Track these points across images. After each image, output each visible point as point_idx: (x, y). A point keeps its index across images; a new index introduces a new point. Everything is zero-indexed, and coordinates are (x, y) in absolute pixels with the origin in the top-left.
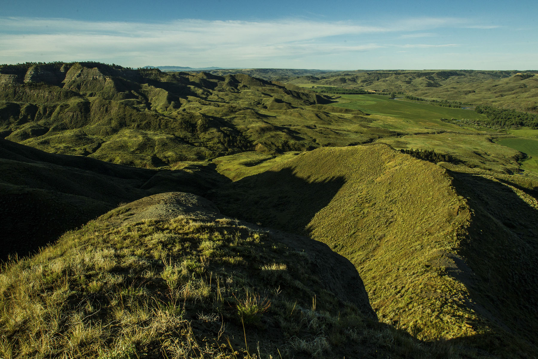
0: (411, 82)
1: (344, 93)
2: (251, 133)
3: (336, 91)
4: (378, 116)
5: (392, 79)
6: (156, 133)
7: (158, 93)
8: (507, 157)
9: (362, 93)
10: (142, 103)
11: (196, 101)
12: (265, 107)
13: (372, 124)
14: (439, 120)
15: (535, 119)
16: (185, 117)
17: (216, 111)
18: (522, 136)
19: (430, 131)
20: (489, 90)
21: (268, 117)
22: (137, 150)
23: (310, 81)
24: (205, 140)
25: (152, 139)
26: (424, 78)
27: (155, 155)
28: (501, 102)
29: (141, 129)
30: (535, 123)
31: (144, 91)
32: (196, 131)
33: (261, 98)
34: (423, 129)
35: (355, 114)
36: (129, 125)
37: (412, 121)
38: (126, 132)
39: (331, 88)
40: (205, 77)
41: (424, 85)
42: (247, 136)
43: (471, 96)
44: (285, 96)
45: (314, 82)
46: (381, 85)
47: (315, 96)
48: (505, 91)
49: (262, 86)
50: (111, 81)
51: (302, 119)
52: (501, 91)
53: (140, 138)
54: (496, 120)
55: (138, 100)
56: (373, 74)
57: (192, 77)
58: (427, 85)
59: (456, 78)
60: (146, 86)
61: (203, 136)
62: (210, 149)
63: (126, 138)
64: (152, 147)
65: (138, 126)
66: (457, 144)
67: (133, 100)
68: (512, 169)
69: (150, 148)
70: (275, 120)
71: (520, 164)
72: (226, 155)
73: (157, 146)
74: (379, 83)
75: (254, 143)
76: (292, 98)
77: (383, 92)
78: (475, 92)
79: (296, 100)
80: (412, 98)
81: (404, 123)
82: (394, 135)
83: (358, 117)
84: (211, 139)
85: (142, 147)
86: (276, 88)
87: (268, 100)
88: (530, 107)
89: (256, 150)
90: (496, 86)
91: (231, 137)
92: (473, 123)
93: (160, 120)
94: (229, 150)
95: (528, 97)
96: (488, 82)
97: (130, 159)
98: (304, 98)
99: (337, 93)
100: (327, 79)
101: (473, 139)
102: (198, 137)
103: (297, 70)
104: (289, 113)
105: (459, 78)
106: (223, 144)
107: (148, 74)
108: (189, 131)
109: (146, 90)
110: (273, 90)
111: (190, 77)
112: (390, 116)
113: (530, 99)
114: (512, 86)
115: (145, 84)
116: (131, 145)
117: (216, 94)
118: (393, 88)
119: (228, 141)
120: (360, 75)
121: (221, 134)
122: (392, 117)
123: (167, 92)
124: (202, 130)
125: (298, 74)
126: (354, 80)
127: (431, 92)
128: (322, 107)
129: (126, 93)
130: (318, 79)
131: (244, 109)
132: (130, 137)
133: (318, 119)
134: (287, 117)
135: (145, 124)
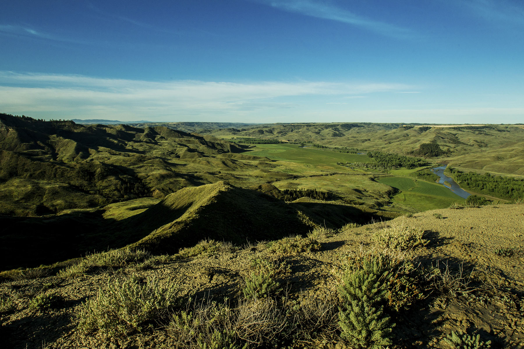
0: (320, 132)
1: (259, 143)
2: (150, 180)
3: (254, 141)
4: (283, 162)
5: (304, 130)
6: (50, 182)
7: (66, 144)
8: (381, 193)
9: (277, 142)
10: (47, 154)
11: (107, 151)
12: (178, 157)
13: (275, 169)
14: (336, 164)
15: (410, 161)
16: (84, 166)
17: (124, 161)
18: (398, 175)
19: (324, 173)
20: (381, 138)
21: (177, 166)
22: (22, 199)
23: (231, 133)
24: (101, 187)
25: (43, 188)
26: (331, 129)
27: (42, 203)
28: (389, 148)
29: (34, 178)
30: (409, 164)
31: (52, 142)
32: (93, 179)
33: (175, 148)
34: (319, 172)
35: (262, 161)
36: (20, 175)
37: (311, 165)
38: (16, 182)
39: (248, 139)
40: (123, 129)
41: (331, 135)
42: (146, 183)
43: (367, 144)
44: (200, 146)
45: (234, 134)
46: (294, 136)
47: (229, 146)
48: (392, 139)
49: (180, 138)
50: (14, 131)
51: (209, 166)
52: (390, 139)
53: (30, 187)
54: (381, 162)
55: (43, 151)
56: (288, 126)
57: (109, 129)
58: (332, 135)
59: (357, 129)
60: (54, 137)
61: (100, 184)
62: (105, 197)
63: (13, 188)
64: (41, 196)
65: (31, 175)
66: (343, 183)
67: (37, 150)
68: (382, 202)
69: (38, 197)
70: (182, 168)
71: (391, 198)
72: (120, 201)
73: (46, 195)
74: (292, 134)
75: (152, 190)
76: (206, 148)
77: (295, 141)
78: (370, 140)
79: (211, 150)
80: (318, 146)
81: (304, 167)
82: (291, 178)
83: (263, 164)
84: (107, 186)
85: (28, 197)
86: (193, 139)
87: (182, 150)
88: (409, 151)
89: (153, 196)
90: (386, 135)
91: (128, 184)
92: (363, 166)
93: (56, 169)
94: (125, 196)
95: (409, 144)
96: (380, 132)
97: (11, 209)
98: (219, 147)
99: (253, 143)
100: (246, 131)
101: (357, 179)
102: (95, 185)
103: (223, 123)
104: (198, 161)
105: (359, 129)
106: (119, 191)
107: (61, 125)
108: (86, 179)
109: (54, 140)
110: (189, 141)
111: (107, 129)
112: (294, 162)
113: (410, 145)
114: (398, 135)
115: (53, 136)
116: (16, 195)
117: (131, 144)
118: (303, 137)
119: (124, 189)
120: (277, 127)
121: (119, 181)
122: (295, 162)
123: (76, 143)
124: (100, 178)
125: (221, 127)
126: (271, 132)
127: (335, 140)
128: (232, 155)
129: (31, 144)
130: (239, 131)
131: (153, 158)
132: (17, 187)
133: (224, 166)
134: (195, 165)
135: (39, 173)
